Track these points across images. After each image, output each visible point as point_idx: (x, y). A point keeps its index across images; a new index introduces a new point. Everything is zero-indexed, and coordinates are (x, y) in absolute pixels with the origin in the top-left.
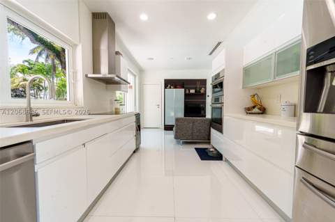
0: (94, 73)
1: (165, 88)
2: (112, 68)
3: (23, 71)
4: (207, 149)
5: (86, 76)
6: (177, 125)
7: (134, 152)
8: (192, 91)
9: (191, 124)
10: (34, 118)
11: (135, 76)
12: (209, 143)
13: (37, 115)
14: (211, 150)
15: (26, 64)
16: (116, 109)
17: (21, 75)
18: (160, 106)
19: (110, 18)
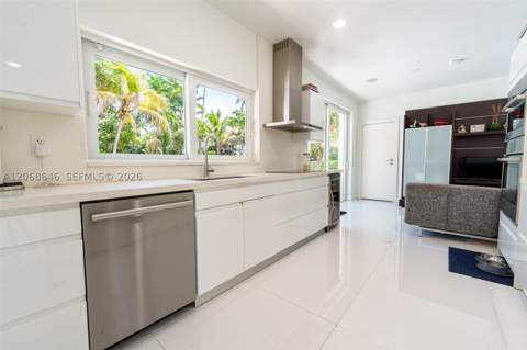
0: (274, 121)
1: (407, 126)
2: (297, 111)
3: (231, 124)
4: (479, 254)
5: (264, 126)
6: (410, 197)
7: (326, 230)
8: (478, 128)
9: (444, 199)
10: (210, 174)
11: (348, 113)
12: (495, 244)
13: (212, 171)
14: (495, 259)
15: (234, 116)
16: (305, 166)
17: (229, 129)
18: (395, 162)
19: (295, 43)
